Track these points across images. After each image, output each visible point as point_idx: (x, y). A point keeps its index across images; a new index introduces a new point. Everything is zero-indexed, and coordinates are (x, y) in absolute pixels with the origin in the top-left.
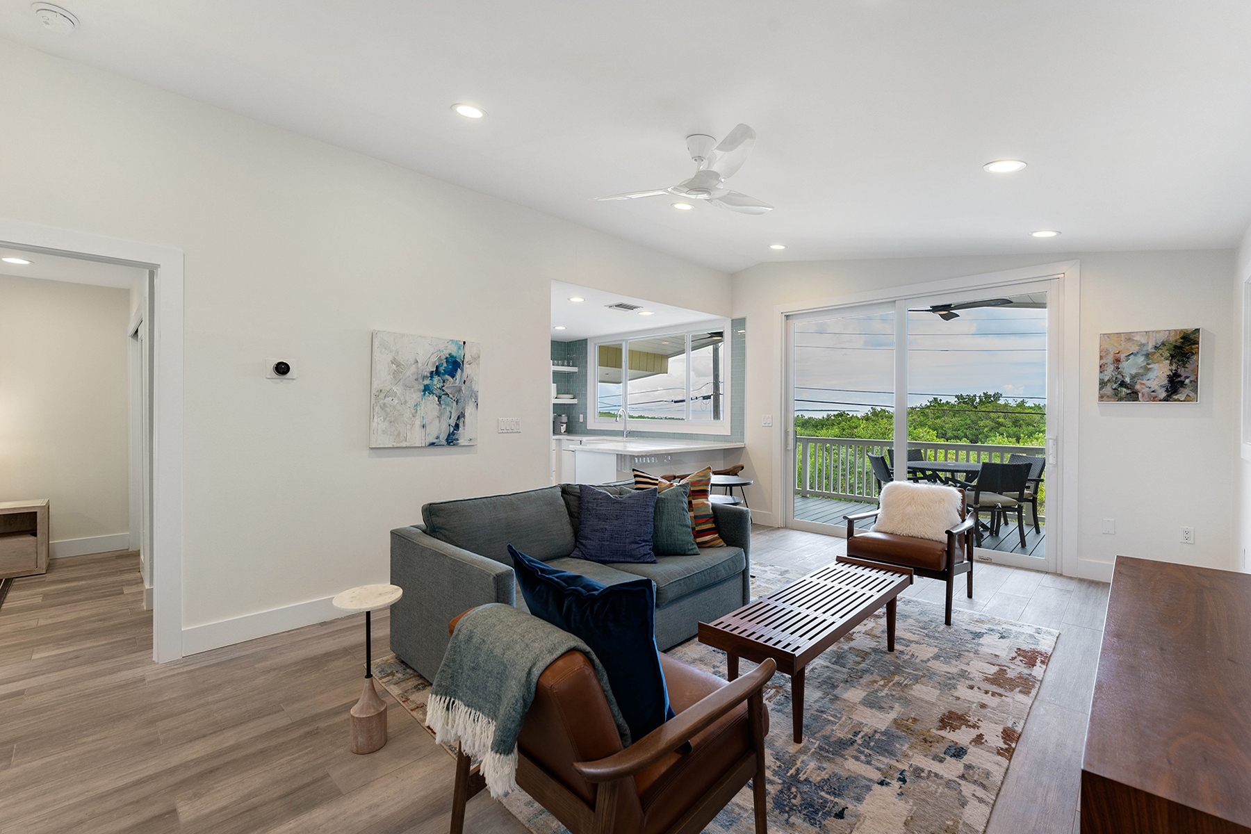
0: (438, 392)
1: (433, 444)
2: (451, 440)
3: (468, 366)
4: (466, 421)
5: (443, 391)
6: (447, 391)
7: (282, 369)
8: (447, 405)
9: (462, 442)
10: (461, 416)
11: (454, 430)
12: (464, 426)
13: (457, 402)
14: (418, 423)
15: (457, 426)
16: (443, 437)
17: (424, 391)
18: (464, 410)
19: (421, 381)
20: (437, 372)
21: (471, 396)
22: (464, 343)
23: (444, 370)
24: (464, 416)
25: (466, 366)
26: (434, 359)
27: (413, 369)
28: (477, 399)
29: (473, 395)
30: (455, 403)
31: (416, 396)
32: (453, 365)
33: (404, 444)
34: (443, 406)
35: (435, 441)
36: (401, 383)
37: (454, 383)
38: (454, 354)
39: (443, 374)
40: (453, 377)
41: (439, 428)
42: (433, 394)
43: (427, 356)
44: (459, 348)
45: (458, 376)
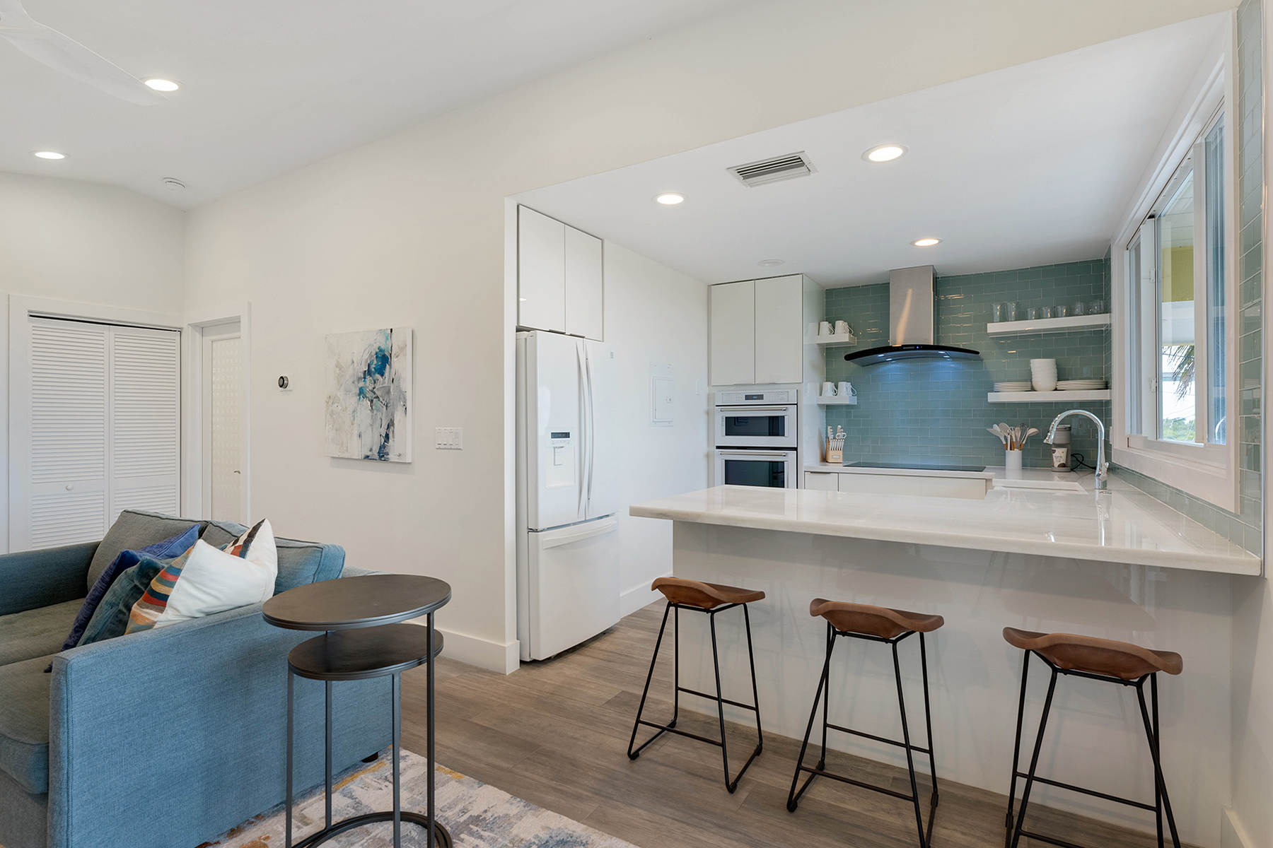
0: (370, 395)
1: (367, 457)
2: (382, 455)
3: (395, 360)
4: (395, 431)
5: (374, 393)
6: (378, 393)
7: (283, 383)
8: (378, 410)
9: (392, 457)
10: (391, 425)
11: (385, 441)
12: (393, 436)
13: (387, 406)
14: (356, 433)
15: (387, 436)
16: (376, 449)
17: (359, 395)
18: (393, 417)
19: (356, 383)
20: (368, 372)
21: (400, 398)
22: (391, 330)
23: (374, 368)
24: (393, 425)
25: (394, 359)
26: (366, 356)
27: (351, 371)
28: (405, 402)
29: (402, 397)
30: (385, 407)
31: (353, 400)
32: (382, 361)
33: (346, 455)
34: (375, 413)
35: (369, 453)
36: (342, 387)
37: (384, 383)
38: (383, 347)
39: (374, 374)
40: (382, 375)
41: (372, 440)
42: (367, 397)
43: (360, 356)
44: (387, 339)
45: (386, 374)
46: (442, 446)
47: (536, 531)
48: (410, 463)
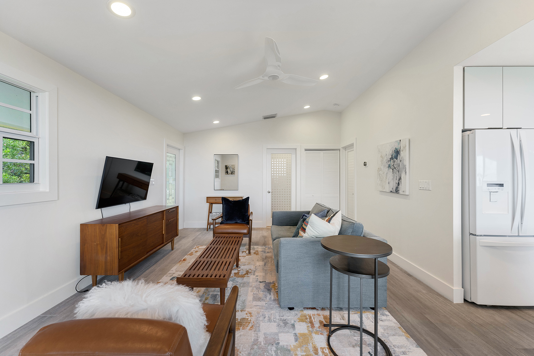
46: (421, 189)
47: (475, 235)
48: (408, 195)
